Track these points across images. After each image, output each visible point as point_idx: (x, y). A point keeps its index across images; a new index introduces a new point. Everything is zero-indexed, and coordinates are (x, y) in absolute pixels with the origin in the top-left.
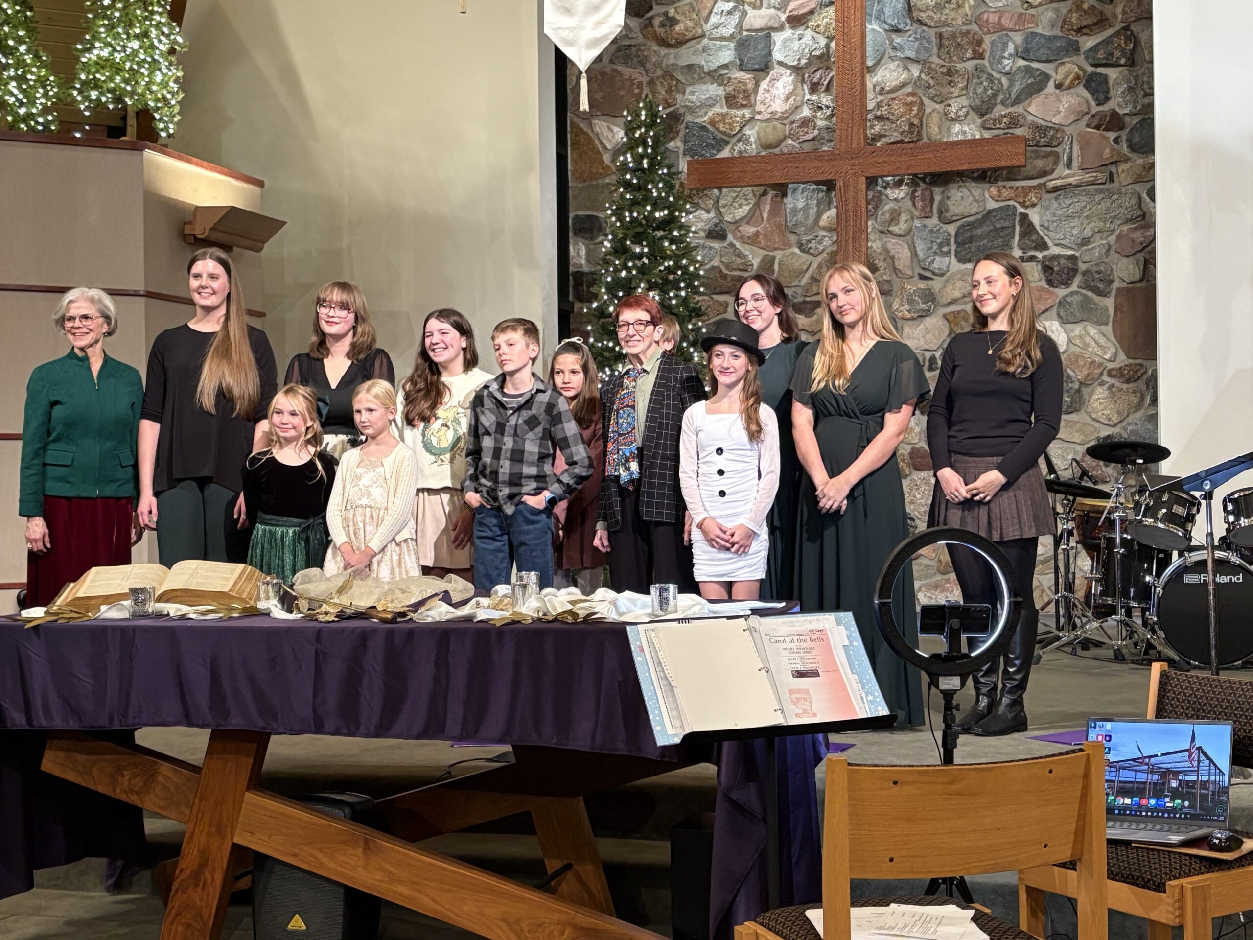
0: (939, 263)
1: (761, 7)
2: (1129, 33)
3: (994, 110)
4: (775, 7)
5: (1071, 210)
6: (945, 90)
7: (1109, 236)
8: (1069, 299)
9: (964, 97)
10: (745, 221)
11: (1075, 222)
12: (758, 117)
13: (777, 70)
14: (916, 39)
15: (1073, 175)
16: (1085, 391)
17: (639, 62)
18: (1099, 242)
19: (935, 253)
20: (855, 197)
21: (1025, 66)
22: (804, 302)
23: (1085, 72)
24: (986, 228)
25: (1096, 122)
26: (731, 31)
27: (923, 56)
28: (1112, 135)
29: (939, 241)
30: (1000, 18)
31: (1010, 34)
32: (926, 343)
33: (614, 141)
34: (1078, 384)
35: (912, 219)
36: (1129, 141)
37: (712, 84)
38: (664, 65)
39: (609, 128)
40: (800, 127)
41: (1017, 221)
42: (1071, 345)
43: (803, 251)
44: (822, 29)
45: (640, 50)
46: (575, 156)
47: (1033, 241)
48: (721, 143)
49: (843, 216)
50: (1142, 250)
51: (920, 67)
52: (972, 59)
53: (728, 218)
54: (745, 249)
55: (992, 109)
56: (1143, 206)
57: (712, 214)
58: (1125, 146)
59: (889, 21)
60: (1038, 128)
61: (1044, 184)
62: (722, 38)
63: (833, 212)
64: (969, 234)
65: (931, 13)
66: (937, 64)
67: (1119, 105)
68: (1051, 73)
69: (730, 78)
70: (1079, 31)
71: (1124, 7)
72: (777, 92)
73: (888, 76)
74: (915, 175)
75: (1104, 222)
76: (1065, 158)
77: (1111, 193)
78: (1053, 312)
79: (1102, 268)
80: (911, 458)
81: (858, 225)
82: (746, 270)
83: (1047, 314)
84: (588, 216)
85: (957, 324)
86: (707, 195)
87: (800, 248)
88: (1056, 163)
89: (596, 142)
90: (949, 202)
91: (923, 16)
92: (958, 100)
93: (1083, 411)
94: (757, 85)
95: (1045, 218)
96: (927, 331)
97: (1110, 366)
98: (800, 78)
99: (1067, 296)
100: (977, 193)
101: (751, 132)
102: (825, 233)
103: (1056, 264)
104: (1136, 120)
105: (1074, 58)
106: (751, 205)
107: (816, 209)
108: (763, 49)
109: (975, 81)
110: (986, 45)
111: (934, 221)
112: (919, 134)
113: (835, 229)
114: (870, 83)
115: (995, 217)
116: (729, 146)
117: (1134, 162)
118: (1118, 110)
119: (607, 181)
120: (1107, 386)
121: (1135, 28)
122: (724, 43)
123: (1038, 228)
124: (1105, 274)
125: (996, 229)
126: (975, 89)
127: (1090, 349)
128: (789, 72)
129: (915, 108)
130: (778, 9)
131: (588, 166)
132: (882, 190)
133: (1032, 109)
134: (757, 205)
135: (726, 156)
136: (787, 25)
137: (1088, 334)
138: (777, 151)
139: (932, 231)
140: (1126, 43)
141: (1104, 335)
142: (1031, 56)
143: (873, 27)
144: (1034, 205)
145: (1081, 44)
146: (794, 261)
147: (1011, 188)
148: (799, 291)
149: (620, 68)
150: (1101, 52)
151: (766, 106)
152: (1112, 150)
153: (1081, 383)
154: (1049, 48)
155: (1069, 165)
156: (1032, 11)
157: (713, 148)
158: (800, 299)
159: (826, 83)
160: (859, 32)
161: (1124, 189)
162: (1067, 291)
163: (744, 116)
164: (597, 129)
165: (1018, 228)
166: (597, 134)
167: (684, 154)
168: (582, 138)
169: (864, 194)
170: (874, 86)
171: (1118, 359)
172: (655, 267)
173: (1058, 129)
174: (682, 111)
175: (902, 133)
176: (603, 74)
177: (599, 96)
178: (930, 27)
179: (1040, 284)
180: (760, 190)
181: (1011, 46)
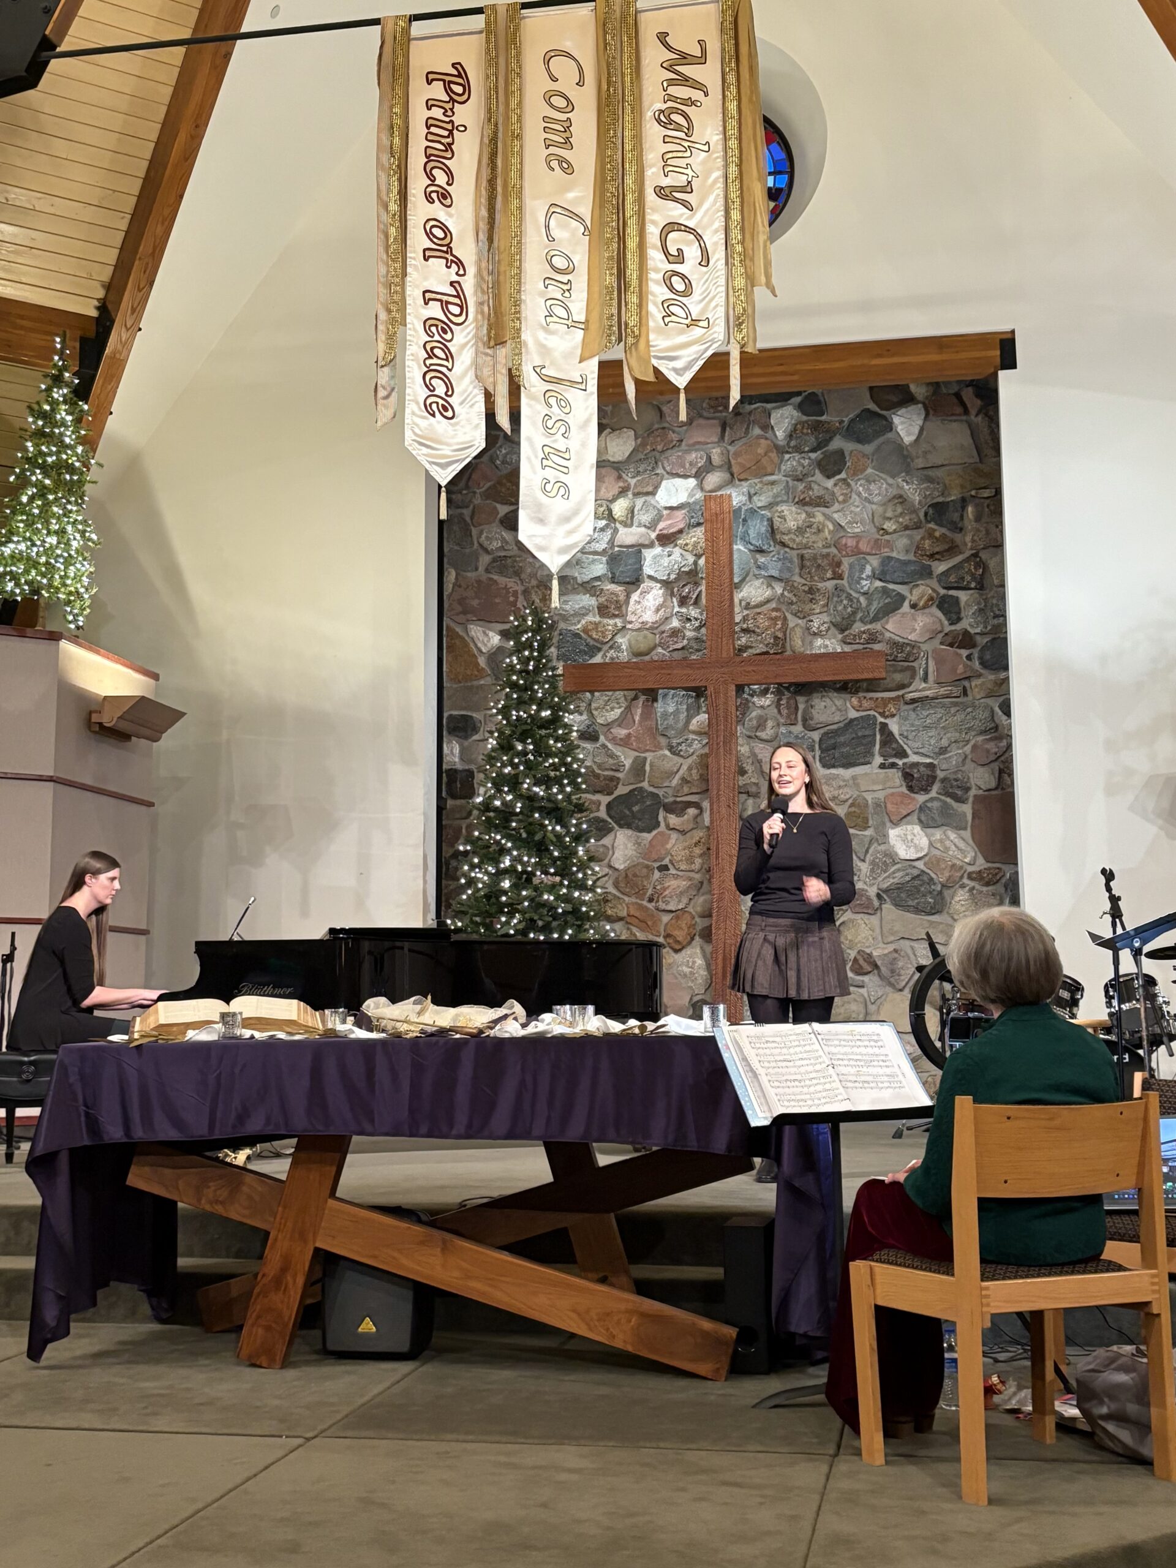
1: (631, 525)
2: (978, 559)
3: (854, 627)
4: (645, 526)
5: (928, 721)
6: (807, 608)
7: (965, 746)
8: (929, 805)
9: (825, 614)
10: (616, 724)
11: (933, 733)
12: (629, 626)
13: (646, 584)
14: (780, 559)
15: (930, 689)
16: (947, 893)
17: (514, 572)
18: (955, 753)
20: (725, 703)
21: (883, 587)
22: (675, 802)
23: (938, 594)
24: (849, 736)
25: (949, 640)
26: (604, 546)
27: (786, 575)
28: (964, 653)
30: (858, 542)
31: (868, 557)
33: (489, 645)
34: (940, 886)
35: (778, 725)
36: (980, 658)
37: (582, 595)
38: (538, 575)
39: (484, 633)
40: (670, 636)
41: (877, 729)
42: (932, 849)
43: (673, 753)
44: (690, 547)
45: (515, 561)
46: (450, 660)
47: (894, 749)
48: (594, 650)
49: (714, 721)
50: (996, 760)
51: (783, 584)
52: (832, 579)
53: (600, 721)
54: (617, 751)
55: (852, 625)
56: (995, 719)
57: (584, 717)
58: (977, 663)
59: (754, 542)
60: (895, 643)
61: (903, 696)
62: (595, 553)
63: (703, 717)
64: (833, 741)
65: (793, 537)
66: (799, 583)
67: (972, 626)
68: (907, 594)
69: (602, 590)
70: (932, 556)
71: (973, 536)
72: (648, 604)
73: (754, 591)
74: (780, 684)
75: (961, 733)
76: (922, 672)
77: (965, 706)
78: (915, 817)
79: (960, 776)
81: (729, 729)
82: (617, 771)
83: (909, 818)
84: (462, 716)
86: (580, 699)
87: (670, 750)
88: (913, 677)
89: (472, 645)
90: (812, 710)
91: (786, 538)
92: (820, 616)
93: (945, 912)
94: (628, 597)
95: (904, 728)
97: (970, 869)
98: (670, 592)
99: (927, 801)
100: (839, 703)
101: (622, 641)
102: (694, 737)
103: (915, 771)
104: (986, 639)
105: (928, 581)
106: (623, 709)
107: (685, 714)
108: (635, 563)
109: (835, 599)
110: (845, 567)
111: (798, 729)
112: (784, 646)
113: (705, 733)
114: (738, 596)
115: (856, 725)
116: (602, 653)
117: (986, 677)
118: (969, 629)
119: (482, 682)
120: (967, 888)
121: (984, 555)
122: (596, 557)
123: (897, 737)
124: (962, 781)
125: (858, 738)
126: (835, 607)
127: (951, 853)
128: (659, 585)
129: (779, 623)
130: (649, 528)
131: (463, 668)
132: (749, 698)
133: (889, 627)
134: (628, 709)
135: (598, 662)
136: (657, 543)
137: (948, 838)
139: (797, 737)
140: (975, 568)
141: (963, 839)
142: (888, 578)
143: (739, 547)
144: (893, 716)
145: (933, 568)
146: (664, 763)
147: (871, 699)
148: (670, 792)
149: (495, 577)
150: (953, 576)
151: (637, 617)
152: (965, 666)
153: (943, 886)
154: (904, 572)
155: (925, 679)
156: (887, 537)
157: (586, 653)
158: (671, 799)
159: (694, 597)
160: (727, 551)
161: (977, 702)
162: (927, 797)
163: (616, 625)
164: (473, 633)
165: (878, 737)
166: (472, 639)
167: (558, 659)
168: (457, 642)
169: (733, 700)
170: (740, 601)
171: (977, 863)
172: (541, 763)
173: (914, 645)
174: (556, 618)
175: (767, 645)
176: (479, 582)
177: (475, 603)
178: (792, 549)
179: (900, 790)
180: (631, 694)
181: (868, 570)
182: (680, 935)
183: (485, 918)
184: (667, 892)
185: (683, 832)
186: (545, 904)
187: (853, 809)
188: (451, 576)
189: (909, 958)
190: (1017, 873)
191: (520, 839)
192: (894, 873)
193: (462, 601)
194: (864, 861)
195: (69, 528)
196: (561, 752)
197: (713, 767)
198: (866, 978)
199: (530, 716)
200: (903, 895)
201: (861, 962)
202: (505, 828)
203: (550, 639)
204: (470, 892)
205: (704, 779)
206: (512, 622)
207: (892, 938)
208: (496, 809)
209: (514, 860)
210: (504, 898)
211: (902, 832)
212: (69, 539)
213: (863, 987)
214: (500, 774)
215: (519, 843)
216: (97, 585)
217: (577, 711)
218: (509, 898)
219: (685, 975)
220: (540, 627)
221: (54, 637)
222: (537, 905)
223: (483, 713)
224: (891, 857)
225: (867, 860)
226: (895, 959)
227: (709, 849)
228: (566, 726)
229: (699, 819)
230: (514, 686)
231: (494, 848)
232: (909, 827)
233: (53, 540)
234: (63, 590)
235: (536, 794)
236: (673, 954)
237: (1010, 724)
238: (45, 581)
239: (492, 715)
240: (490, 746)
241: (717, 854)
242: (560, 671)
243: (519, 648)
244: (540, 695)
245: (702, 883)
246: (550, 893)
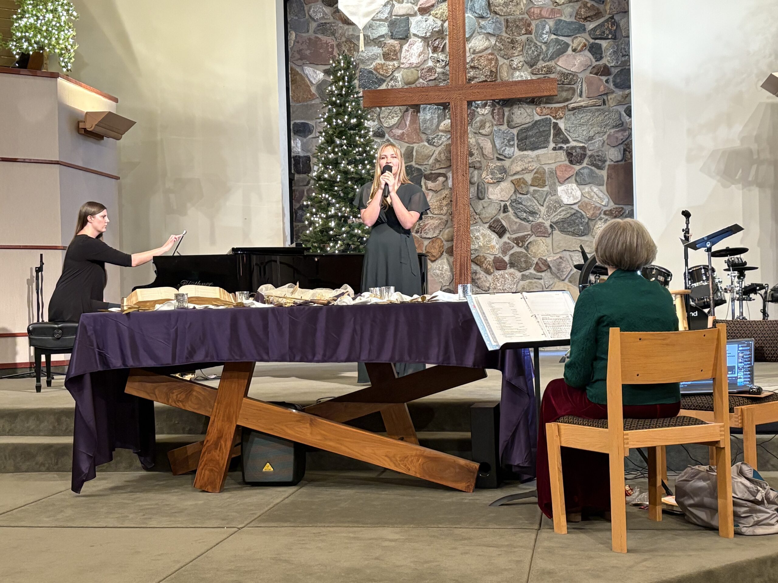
0: (508, 151)
1: (402, 2)
2: (613, 20)
3: (538, 63)
4: (411, 2)
5: (582, 121)
6: (510, 52)
7: (604, 135)
8: (582, 171)
9: (521, 56)
10: (395, 127)
11: (585, 128)
12: (402, 66)
13: (412, 39)
14: (493, 22)
15: (583, 101)
16: (591, 224)
17: (332, 33)
18: (598, 140)
19: (506, 145)
20: (461, 113)
21: (556, 39)
22: (431, 173)
23: (589, 42)
24: (534, 131)
25: (595, 71)
26: (386, 15)
27: (497, 32)
28: (604, 78)
29: (508, 138)
30: (541, 11)
31: (546, 20)
32: (501, 197)
33: (317, 79)
34: (587, 219)
35: (493, 125)
36: (614, 81)
37: (375, 46)
38: (346, 35)
39: (314, 71)
40: (427, 72)
41: (552, 127)
42: (583, 197)
43: (430, 144)
44: (439, 15)
45: (332, 26)
46: (293, 88)
47: (561, 138)
48: (381, 81)
49: (454, 124)
50: (622, 143)
51: (495, 38)
52: (525, 34)
55: (537, 63)
56: (622, 119)
57: (376, 123)
58: (612, 84)
59: (477, 12)
60: (563, 74)
61: (567, 106)
62: (380, 20)
63: (448, 122)
64: (525, 134)
65: (502, 8)
66: (505, 37)
67: (608, 61)
68: (570, 43)
69: (385, 43)
70: (585, 19)
71: (610, 5)
72: (414, 52)
73: (478, 43)
74: (494, 100)
75: (601, 127)
76: (578, 91)
77: (604, 111)
78: (573, 178)
79: (600, 154)
80: (494, 263)
81: (463, 128)
83: (569, 179)
84: (302, 123)
85: (519, 186)
86: (373, 111)
87: (428, 142)
88: (573, 94)
89: (306, 79)
90: (513, 116)
91: (497, 9)
92: (518, 57)
93: (590, 234)
94: (401, 47)
95: (568, 125)
96: (502, 190)
97: (605, 209)
98: (426, 44)
99: (580, 169)
100: (529, 111)
101: (398, 75)
102: (442, 134)
103: (574, 151)
104: (619, 69)
105: (583, 35)
106: (399, 117)
107: (437, 120)
108: (405, 26)
110: (533, 26)
111: (505, 127)
112: (496, 77)
113: (449, 132)
114: (468, 46)
115: (539, 124)
116: (386, 83)
117: (617, 93)
118: (607, 64)
119: (313, 102)
120: (603, 220)
121: (616, 18)
122: (381, 23)
123: (563, 131)
124: (602, 157)
125: (540, 132)
126: (527, 51)
127: (594, 199)
128: (420, 40)
129: (493, 62)
130: (413, 4)
131: (301, 93)
132: (475, 109)
133: (560, 63)
134: (403, 117)
135: (384, 88)
136: (418, 13)
137: (592, 190)
138: (413, 86)
139: (504, 132)
140: (611, 26)
141: (601, 191)
142: (559, 33)
143: (468, 15)
144: (561, 118)
145: (586, 27)
146: (424, 150)
147: (548, 108)
148: (428, 167)
149: (320, 36)
150: (598, 31)
151: (407, 60)
152: (605, 87)
153: (589, 219)
154: (569, 29)
155: (581, 96)
156: (559, 7)
157: (376, 83)
158: (429, 172)
159: (442, 47)
160: (461, 18)
161: (611, 109)
162: (580, 167)
163: (394, 65)
164: (306, 72)
165: (552, 131)
166: (307, 75)
167: (359, 87)
168: (298, 77)
169: (466, 112)
170: (470, 49)
171: (609, 206)
172: (351, 151)
173: (574, 74)
174: (358, 62)
175: (486, 76)
176: (310, 39)
177: (308, 52)
178: (501, 15)
179: (565, 163)
180: (404, 108)
181: (547, 27)
182: (435, 252)
183: (320, 244)
184: (426, 227)
185: (436, 192)
186: (355, 236)
187: (536, 175)
188: (292, 36)
189: (568, 262)
190: (633, 210)
191: (340, 196)
192: (560, 212)
193: (299, 51)
194: (542, 206)
195: (60, 9)
196: (363, 144)
197: (454, 150)
198: (543, 274)
199: (344, 122)
200: (566, 225)
201: (541, 265)
202: (330, 190)
203: (355, 74)
204: (311, 229)
205: (449, 159)
206: (332, 64)
207: (559, 251)
208: (325, 180)
209: (336, 209)
210: (331, 232)
211: (565, 188)
212: (59, 16)
213: (541, 279)
214: (327, 158)
215: (338, 199)
216: (78, 43)
217: (372, 119)
218: (335, 232)
219: (438, 275)
220: (348, 67)
221: (54, 76)
222: (351, 236)
223: (314, 121)
224: (559, 203)
225: (545, 205)
226: (560, 262)
227: (451, 201)
228: (365, 128)
229: (445, 184)
230: (334, 104)
231: (325, 202)
232: (570, 185)
233: (50, 16)
234: (57, 46)
235: (349, 170)
236: (431, 263)
237: (631, 122)
238: (46, 41)
239: (320, 122)
240: (320, 141)
241: (456, 204)
242: (361, 94)
243: (336, 81)
244: (350, 109)
245: (447, 221)
246: (358, 228)
